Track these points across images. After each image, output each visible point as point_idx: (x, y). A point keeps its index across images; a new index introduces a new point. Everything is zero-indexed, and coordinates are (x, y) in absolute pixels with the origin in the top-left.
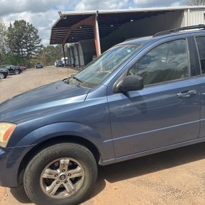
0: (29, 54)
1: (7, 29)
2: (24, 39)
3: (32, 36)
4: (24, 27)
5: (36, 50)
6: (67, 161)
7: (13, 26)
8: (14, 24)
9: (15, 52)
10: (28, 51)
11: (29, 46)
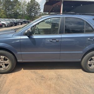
0: (35, 15)
1: (27, 3)
2: (33, 8)
3: (37, 8)
4: (34, 3)
5: (38, 14)
6: (3, 57)
7: (30, 2)
8: (31, 1)
9: (29, 14)
10: (34, 14)
11: (35, 12)
